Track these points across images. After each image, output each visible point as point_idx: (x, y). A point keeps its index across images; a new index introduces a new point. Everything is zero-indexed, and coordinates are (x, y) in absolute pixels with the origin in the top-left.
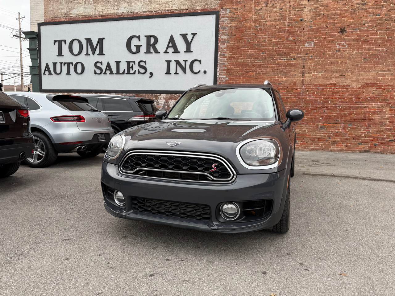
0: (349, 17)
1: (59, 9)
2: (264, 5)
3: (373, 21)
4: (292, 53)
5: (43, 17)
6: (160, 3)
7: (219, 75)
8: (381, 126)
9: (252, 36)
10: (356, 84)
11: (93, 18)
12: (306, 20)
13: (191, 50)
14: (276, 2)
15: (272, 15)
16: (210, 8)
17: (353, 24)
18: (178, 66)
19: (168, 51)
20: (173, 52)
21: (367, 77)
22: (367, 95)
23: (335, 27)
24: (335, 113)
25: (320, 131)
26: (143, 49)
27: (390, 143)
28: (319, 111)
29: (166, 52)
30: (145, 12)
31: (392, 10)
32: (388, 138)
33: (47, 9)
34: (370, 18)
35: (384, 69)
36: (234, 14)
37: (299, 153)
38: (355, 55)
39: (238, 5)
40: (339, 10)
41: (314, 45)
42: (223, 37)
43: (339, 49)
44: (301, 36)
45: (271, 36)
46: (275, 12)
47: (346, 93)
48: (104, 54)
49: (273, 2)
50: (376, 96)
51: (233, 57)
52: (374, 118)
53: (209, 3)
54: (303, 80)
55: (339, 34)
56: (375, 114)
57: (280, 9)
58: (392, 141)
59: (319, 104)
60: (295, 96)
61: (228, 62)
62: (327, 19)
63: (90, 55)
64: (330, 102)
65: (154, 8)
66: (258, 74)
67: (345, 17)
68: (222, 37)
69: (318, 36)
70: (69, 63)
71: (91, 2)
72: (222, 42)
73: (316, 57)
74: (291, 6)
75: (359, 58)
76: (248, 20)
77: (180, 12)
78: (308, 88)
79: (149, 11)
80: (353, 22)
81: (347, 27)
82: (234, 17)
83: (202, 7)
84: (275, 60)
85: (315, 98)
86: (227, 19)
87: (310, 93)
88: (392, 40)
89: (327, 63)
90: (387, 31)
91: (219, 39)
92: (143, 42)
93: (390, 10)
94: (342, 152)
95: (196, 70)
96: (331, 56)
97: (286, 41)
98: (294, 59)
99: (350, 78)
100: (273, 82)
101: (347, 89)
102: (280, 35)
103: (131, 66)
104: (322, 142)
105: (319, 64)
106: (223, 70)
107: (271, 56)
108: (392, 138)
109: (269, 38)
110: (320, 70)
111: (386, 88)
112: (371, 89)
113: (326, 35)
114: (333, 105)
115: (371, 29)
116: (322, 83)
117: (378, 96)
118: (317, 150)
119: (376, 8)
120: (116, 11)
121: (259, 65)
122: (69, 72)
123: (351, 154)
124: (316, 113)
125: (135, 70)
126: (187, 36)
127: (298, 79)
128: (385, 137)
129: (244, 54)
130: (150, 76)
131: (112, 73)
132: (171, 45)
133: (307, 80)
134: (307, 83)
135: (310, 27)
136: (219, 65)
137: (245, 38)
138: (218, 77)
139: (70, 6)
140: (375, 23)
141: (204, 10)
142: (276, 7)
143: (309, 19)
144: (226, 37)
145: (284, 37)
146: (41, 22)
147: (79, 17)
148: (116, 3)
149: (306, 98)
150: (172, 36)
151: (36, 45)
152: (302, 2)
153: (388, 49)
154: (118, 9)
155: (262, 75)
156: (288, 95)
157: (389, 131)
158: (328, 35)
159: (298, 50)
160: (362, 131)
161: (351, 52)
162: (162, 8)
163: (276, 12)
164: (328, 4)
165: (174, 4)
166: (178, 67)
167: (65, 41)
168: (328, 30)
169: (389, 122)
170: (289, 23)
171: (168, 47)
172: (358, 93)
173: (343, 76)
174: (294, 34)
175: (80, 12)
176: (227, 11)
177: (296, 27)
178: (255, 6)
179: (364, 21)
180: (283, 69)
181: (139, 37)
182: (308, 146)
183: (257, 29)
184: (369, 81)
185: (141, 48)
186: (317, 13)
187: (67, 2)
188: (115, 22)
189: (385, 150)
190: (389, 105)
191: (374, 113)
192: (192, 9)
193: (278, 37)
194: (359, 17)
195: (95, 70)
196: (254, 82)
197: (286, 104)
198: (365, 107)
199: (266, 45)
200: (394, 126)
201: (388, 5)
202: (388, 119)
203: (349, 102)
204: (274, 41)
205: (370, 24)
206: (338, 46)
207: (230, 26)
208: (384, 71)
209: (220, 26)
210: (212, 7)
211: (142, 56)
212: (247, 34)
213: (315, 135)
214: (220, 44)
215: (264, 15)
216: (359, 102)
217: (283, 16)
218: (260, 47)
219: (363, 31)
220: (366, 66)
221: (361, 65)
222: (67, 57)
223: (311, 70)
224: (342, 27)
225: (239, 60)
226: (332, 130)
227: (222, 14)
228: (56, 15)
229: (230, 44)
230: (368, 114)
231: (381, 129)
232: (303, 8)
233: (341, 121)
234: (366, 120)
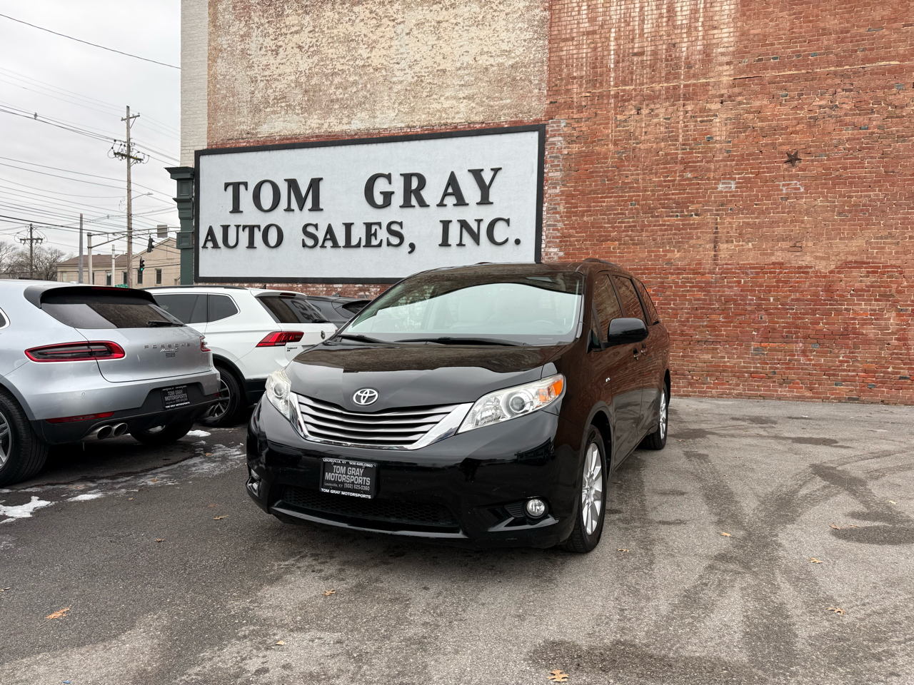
0: (804, 133)
1: (236, 124)
2: (634, 112)
3: (854, 139)
4: (693, 203)
5: (206, 140)
6: (431, 111)
7: (546, 247)
8: (881, 349)
9: (611, 170)
10: (824, 263)
11: (301, 141)
12: (718, 138)
13: (491, 200)
14: (658, 106)
15: (650, 130)
16: (528, 119)
17: (813, 147)
18: (464, 231)
19: (445, 202)
20: (454, 205)
21: (847, 249)
22: (849, 286)
23: (777, 152)
24: (783, 322)
25: (753, 359)
26: (398, 199)
27: (901, 382)
28: (750, 318)
29: (441, 204)
30: (401, 128)
31: (892, 117)
32: (897, 373)
33: (213, 124)
34: (848, 133)
35: (882, 234)
36: (574, 129)
37: (711, 403)
38: (821, 206)
39: (582, 112)
40: (785, 119)
41: (736, 188)
42: (552, 174)
43: (787, 194)
44: (708, 170)
45: (648, 170)
46: (656, 125)
47: (805, 281)
48: (322, 210)
49: (652, 106)
50: (867, 286)
51: (573, 212)
52: (864, 332)
53: (525, 109)
54: (715, 256)
55: (785, 166)
56: (866, 324)
57: (665, 119)
58: (905, 378)
59: (750, 304)
60: (701, 289)
61: (563, 221)
62: (761, 138)
63: (293, 210)
64: (772, 300)
65: (420, 120)
66: (624, 244)
67: (796, 132)
68: (550, 174)
69: (744, 169)
70: (254, 226)
71: (297, 111)
72: (551, 184)
73: (740, 211)
74: (687, 112)
75: (827, 211)
76: (602, 140)
77: (469, 127)
78: (726, 272)
79: (408, 127)
80: (812, 141)
81: (802, 153)
82: (575, 135)
83: (512, 118)
84: (657, 216)
85: (742, 291)
86: (561, 139)
87: (730, 282)
88: (895, 176)
89: (764, 222)
90: (883, 158)
91: (545, 179)
92: (398, 187)
93: (887, 118)
94: (802, 401)
95: (498, 238)
96: (772, 209)
97: (680, 181)
98: (696, 215)
99: (813, 252)
100: (654, 260)
101: (807, 273)
102: (666, 168)
103: (373, 231)
104: (759, 381)
105: (748, 224)
106: (554, 238)
107: (649, 209)
108: (906, 373)
109: (644, 174)
110: (749, 236)
111: (888, 271)
112: (855, 273)
113: (759, 168)
114: (780, 306)
115: (852, 154)
116: (755, 262)
117: (872, 286)
118: (749, 397)
119: (860, 115)
120: (345, 127)
121: (625, 227)
122: (253, 244)
123: (819, 405)
124: (744, 322)
125: (381, 240)
126: (483, 174)
127: (705, 255)
128: (889, 370)
129: (594, 206)
130: (410, 250)
131: (335, 245)
132: (450, 190)
133: (723, 256)
134: (724, 262)
135: (728, 152)
136: (545, 229)
137: (597, 176)
138: (543, 250)
139: (257, 118)
140: (858, 144)
141: (515, 122)
142: (657, 115)
143: (723, 138)
144: (558, 174)
145: (675, 172)
146: (200, 148)
147: (275, 139)
148: (346, 112)
149: (724, 292)
150: (452, 175)
151: (191, 191)
152: (708, 106)
153: (887, 195)
154: (349, 123)
155: (633, 247)
156: (686, 287)
157: (899, 359)
158: (763, 168)
159: (704, 197)
160: (841, 358)
161: (811, 201)
162: (434, 121)
163: (659, 124)
164: (762, 108)
165: (458, 113)
166: (465, 233)
167: (246, 184)
168: (764, 159)
169: (896, 339)
170: (684, 145)
171: (446, 194)
172: (829, 281)
173: (797, 247)
174: (695, 167)
175: (277, 130)
176: (560, 124)
177: (699, 153)
178: (616, 114)
179: (836, 139)
180: (675, 234)
181: (388, 177)
182: (728, 389)
183: (620, 158)
184: (850, 258)
185: (393, 197)
186: (740, 126)
187: (251, 112)
188: (344, 147)
189: (891, 397)
190: (894, 305)
191: (864, 323)
192: (493, 122)
193: (663, 172)
194: (826, 132)
195: (303, 240)
196: (615, 261)
197: (682, 304)
198: (846, 309)
199: (638, 187)
200: (908, 349)
201: (882, 108)
202: (896, 334)
203: (812, 300)
204: (655, 181)
205: (847, 146)
206: (784, 189)
207: (566, 153)
208: (881, 238)
209: (546, 153)
210: (531, 116)
211: (394, 212)
212: (602, 167)
213: (745, 367)
214: (546, 188)
215: (634, 130)
216: (832, 299)
217: (672, 132)
218: (627, 192)
219: (835, 159)
220: (844, 229)
221: (833, 225)
222: (250, 214)
223: (731, 237)
224: (792, 151)
225: (585, 219)
226: (779, 357)
227: (551, 131)
228: (229, 135)
229: (568, 187)
230: (854, 324)
231: (880, 354)
232: (712, 116)
233: (797, 337)
234: (846, 335)
